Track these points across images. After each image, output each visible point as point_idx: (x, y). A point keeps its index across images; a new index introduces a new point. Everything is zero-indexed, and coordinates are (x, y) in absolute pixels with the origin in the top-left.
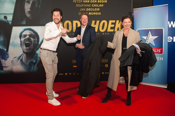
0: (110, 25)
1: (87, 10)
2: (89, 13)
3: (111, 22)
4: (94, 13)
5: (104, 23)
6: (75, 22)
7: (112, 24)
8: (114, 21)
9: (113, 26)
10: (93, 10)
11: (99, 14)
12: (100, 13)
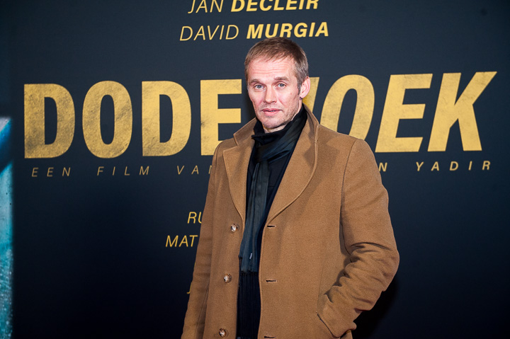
0: (397, 110)
1: (233, 10)
2: (252, 27)
3: (398, 84)
4: (283, 30)
5: (351, 97)
6: (153, 91)
7: (411, 97)
8: (423, 81)
9: (417, 111)
10: (276, 8)
11: (320, 31)
12: (324, 24)
